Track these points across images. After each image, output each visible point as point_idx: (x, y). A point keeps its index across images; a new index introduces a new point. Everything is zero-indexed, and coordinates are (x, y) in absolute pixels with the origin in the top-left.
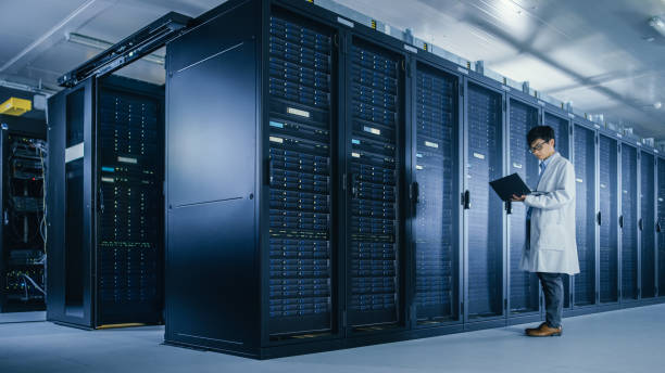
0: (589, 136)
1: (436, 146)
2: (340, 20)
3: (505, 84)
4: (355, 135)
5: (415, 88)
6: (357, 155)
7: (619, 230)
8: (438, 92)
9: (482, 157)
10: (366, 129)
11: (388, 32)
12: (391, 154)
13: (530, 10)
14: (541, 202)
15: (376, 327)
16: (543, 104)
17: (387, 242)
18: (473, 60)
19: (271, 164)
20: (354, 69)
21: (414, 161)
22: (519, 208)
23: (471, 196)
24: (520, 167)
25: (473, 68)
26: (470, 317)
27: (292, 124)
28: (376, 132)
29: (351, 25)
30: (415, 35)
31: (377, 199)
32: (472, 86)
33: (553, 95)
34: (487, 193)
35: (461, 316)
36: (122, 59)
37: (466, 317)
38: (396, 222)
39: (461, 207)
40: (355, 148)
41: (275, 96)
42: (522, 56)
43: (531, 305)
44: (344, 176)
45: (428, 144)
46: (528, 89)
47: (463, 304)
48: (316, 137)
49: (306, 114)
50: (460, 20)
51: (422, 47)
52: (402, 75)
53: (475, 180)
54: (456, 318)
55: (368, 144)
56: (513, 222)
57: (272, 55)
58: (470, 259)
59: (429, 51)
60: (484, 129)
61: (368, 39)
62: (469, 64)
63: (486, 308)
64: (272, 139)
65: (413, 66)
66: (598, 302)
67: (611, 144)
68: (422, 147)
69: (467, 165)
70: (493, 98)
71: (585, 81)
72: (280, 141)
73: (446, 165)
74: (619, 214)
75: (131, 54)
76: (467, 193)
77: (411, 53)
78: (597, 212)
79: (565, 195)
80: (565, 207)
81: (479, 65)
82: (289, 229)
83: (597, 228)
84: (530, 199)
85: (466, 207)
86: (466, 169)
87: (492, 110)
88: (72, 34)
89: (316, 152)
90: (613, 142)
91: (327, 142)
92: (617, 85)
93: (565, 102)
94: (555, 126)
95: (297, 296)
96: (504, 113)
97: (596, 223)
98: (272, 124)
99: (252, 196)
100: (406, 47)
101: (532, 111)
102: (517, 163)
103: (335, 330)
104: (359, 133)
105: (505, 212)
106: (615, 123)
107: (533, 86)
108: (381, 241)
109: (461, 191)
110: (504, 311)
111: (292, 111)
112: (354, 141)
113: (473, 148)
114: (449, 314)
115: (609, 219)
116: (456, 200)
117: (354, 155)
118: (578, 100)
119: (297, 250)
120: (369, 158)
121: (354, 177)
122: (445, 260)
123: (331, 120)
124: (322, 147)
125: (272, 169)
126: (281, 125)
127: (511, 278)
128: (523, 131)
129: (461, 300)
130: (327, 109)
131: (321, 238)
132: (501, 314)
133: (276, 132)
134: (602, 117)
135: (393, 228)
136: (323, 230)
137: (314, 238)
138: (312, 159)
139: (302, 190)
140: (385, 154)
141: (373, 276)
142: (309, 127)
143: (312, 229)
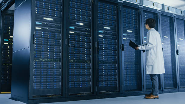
1: (109, 28)
6: (73, 33)
9: (131, 31)
10: (77, 23)
12: (89, 32)
14: (144, 48)
15: (81, 94)
16: (160, 11)
17: (87, 63)
23: (124, 46)
27: (46, 23)
28: (83, 24)
31: (82, 48)
35: (121, 91)
38: (91, 56)
39: (120, 50)
40: (72, 30)
41: (39, 14)
44: (66, 40)
48: (56, 27)
49: (52, 19)
55: (78, 28)
60: (132, 21)
64: (37, 28)
65: (97, 1)
68: (102, 29)
72: (40, 28)
75: (7, 3)
82: (44, 58)
84: (140, 48)
85: (123, 50)
86: (122, 36)
87: (136, 15)
89: (55, 32)
91: (60, 29)
95: (47, 82)
99: (29, 47)
104: (73, 25)
108: (84, 62)
109: (120, 44)
111: (45, 18)
114: (117, 90)
116: (118, 47)
119: (47, 66)
120: (78, 33)
124: (58, 31)
126: (40, 23)
129: (121, 85)
131: (57, 61)
133: (39, 26)
135: (90, 58)
136: (58, 59)
137: (54, 62)
138: (54, 34)
139: (49, 45)
140: (86, 32)
141: (80, 75)
142: (53, 24)
143: (53, 58)
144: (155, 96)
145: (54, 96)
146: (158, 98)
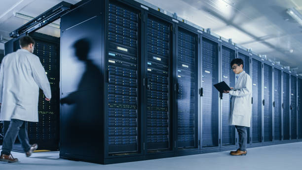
0: (259, 64)
1: (187, 67)
2: (142, 6)
3: (220, 39)
4: (149, 61)
5: (177, 39)
6: (150, 70)
7: (273, 108)
8: (189, 42)
9: (209, 72)
10: (154, 58)
11: (165, 13)
12: (166, 70)
13: (232, 4)
14: (236, 93)
15: (159, 150)
16: (237, 48)
17: (164, 111)
18: (206, 28)
19: (109, 72)
20: (149, 29)
21: (177, 74)
22: (226, 96)
23: (204, 91)
24: (227, 77)
25: (205, 31)
26: (203, 147)
27: (120, 54)
28: (159, 59)
29: (147, 9)
30: (178, 16)
31: (159, 91)
32: (204, 39)
33: (243, 46)
34: (211, 89)
35: (199, 146)
36: (40, 24)
37: (201, 147)
38: (168, 102)
39: (199, 95)
40: (149, 66)
41: (111, 41)
42: (228, 26)
43: (232, 141)
44: (144, 79)
45: (183, 65)
46: (231, 42)
47: (200, 141)
48: (131, 61)
49: (126, 50)
50: (199, 9)
51: (182, 21)
52: (171, 33)
53: (205, 83)
54: (197, 147)
55: (155, 65)
56: (223, 103)
57: (110, 22)
58: (203, 120)
59: (185, 22)
60: (210, 59)
61: (156, 16)
62: (204, 30)
63: (211, 143)
64: (110, 61)
65: (177, 29)
66: (263, 141)
67: (269, 68)
68: (181, 67)
69: (202, 76)
70: (214, 45)
71: (258, 39)
72: (114, 62)
73: (192, 75)
74: (273, 101)
75: (44, 22)
76: (202, 89)
77: (176, 23)
78: (262, 99)
79: (248, 90)
80: (248, 96)
81: (208, 30)
82: (118, 104)
83: (263, 107)
84: (231, 92)
85: (201, 95)
86: (201, 78)
87: (213, 51)
88: (17, 13)
89: (132, 68)
90: (270, 67)
91: (136, 63)
92: (272, 41)
93: (249, 49)
94: (243, 59)
95: (122, 135)
96: (219, 52)
97: (262, 105)
98: (110, 54)
100: (173, 20)
101: (232, 51)
102: (226, 76)
103: (139, 152)
104: (151, 59)
105: (219, 98)
106: (272, 59)
107: (234, 41)
108: (161, 110)
109: (199, 88)
110: (219, 145)
111: (119, 48)
112: (148, 63)
113: (205, 68)
115: (268, 103)
116: (196, 92)
117: (148, 70)
118: (255, 48)
119: (122, 114)
120: (156, 71)
121: (148, 80)
122: (191, 120)
123: (138, 53)
124: (133, 66)
125: (110, 76)
126: (114, 55)
127: (223, 129)
128: (228, 60)
129: (199, 139)
130: (136, 48)
131: (133, 108)
132: (217, 146)
133: (112, 58)
134: (266, 56)
135: (167, 104)
136: (134, 105)
137: (130, 109)
138: (129, 71)
139: (124, 86)
140: (163, 70)
141: (157, 127)
142: (127, 56)
143: (129, 104)
144: (242, 152)
145: (126, 154)
146: (245, 155)
